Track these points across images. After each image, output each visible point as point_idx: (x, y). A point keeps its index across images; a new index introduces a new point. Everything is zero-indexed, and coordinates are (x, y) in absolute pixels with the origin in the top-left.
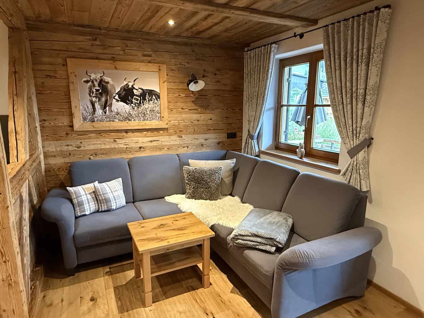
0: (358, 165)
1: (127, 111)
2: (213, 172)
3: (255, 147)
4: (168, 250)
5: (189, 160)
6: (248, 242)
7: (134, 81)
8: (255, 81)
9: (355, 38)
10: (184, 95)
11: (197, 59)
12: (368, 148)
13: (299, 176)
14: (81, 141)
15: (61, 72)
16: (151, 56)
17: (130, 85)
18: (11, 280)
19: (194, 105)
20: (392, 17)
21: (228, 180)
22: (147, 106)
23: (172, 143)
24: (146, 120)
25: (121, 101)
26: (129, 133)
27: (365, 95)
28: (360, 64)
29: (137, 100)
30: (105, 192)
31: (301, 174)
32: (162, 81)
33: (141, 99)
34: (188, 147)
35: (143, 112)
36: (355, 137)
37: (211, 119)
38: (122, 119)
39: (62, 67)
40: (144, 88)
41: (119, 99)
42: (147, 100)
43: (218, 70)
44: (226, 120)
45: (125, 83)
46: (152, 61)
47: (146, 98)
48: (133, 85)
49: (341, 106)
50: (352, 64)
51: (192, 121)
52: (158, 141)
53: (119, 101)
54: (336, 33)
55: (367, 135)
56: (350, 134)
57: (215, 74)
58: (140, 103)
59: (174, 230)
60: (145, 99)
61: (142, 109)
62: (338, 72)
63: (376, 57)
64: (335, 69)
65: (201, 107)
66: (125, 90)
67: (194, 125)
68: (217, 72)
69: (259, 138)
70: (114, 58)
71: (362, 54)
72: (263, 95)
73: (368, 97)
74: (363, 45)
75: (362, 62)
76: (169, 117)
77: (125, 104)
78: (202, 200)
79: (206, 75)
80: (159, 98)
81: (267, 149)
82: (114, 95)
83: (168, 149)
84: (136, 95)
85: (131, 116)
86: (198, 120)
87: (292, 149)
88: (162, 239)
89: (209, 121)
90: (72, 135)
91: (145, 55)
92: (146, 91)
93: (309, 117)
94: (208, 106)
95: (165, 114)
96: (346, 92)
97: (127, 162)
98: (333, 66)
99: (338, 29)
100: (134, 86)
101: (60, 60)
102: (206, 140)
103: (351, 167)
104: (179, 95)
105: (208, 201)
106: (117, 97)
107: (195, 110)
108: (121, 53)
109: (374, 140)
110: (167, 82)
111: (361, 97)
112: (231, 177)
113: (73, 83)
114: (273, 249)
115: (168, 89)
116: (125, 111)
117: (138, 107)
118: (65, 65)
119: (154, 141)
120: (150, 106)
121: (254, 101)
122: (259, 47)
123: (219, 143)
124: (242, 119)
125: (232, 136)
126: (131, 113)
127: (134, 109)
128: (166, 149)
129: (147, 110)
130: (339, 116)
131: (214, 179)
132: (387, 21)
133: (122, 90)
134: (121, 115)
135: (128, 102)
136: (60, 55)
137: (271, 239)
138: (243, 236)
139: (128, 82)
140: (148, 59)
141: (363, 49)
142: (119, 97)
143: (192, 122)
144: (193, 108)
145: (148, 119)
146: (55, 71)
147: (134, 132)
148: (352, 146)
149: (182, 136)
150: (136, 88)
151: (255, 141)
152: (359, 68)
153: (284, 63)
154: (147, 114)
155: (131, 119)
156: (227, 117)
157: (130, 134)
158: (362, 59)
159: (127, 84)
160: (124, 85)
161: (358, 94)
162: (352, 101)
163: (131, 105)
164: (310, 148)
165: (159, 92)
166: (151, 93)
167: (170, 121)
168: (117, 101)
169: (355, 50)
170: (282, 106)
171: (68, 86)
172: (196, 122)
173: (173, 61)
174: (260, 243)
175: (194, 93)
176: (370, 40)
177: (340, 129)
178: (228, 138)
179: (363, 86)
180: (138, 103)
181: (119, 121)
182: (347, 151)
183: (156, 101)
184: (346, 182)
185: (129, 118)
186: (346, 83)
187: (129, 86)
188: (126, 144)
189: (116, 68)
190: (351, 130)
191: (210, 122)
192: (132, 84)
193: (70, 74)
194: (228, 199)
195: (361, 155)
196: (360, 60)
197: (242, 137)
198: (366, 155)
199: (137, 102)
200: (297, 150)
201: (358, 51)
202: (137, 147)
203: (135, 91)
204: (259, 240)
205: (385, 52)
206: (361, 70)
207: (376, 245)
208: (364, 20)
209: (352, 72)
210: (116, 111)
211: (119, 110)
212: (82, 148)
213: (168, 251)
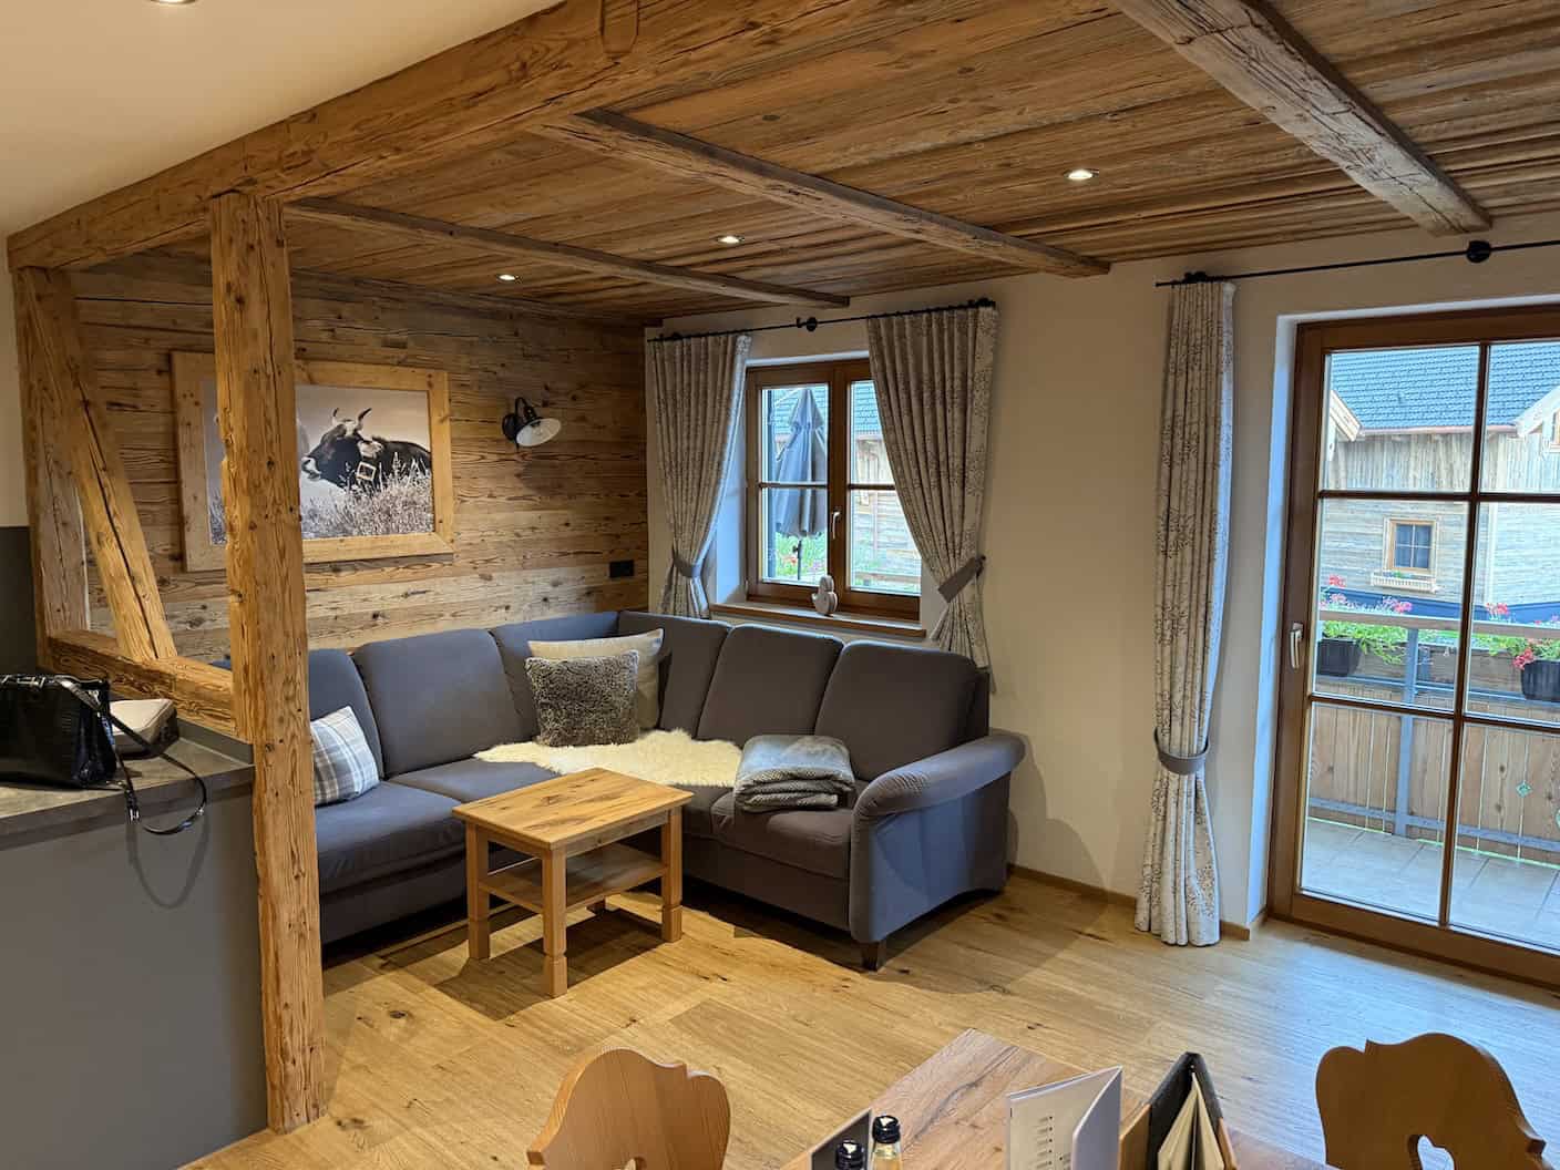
0: (963, 614)
1: (341, 505)
2: (613, 668)
3: (697, 598)
4: (600, 842)
5: (530, 642)
6: (779, 796)
7: (361, 417)
8: (689, 421)
9: (936, 356)
10: (495, 458)
11: (527, 357)
12: (978, 575)
13: (842, 653)
14: (203, 602)
15: (153, 391)
16: (404, 347)
17: (350, 427)
18: (305, 923)
19: (521, 485)
20: (998, 323)
21: (649, 689)
22: (398, 488)
23: (468, 596)
24: (394, 532)
25: (323, 477)
26: (343, 574)
27: (964, 469)
28: (949, 407)
29: (369, 472)
30: (333, 745)
31: (846, 646)
32: (436, 419)
33: (378, 468)
34: (507, 608)
35: (385, 509)
36: (951, 555)
37: (567, 524)
38: (325, 532)
39: (155, 377)
40: (388, 438)
41: (318, 472)
42: (396, 471)
43: (582, 386)
44: (606, 525)
45: (335, 423)
46: (409, 360)
47: (394, 466)
48: (355, 430)
49: (918, 492)
50: (933, 404)
51: (518, 530)
52: (424, 592)
53: (317, 475)
54: (896, 338)
55: (973, 552)
56: (942, 549)
57: (574, 398)
58: (376, 481)
59: (592, 801)
60: (389, 470)
61: (381, 498)
62: (906, 419)
63: (979, 398)
64: (900, 412)
65: (540, 489)
66: (333, 443)
67: (524, 541)
68: (579, 393)
69: (706, 573)
70: (304, 350)
71: (952, 387)
72: (717, 459)
73: (970, 475)
74: (952, 371)
75: (953, 403)
76: (456, 520)
77: (333, 486)
78: (597, 746)
79: (553, 399)
80: (430, 466)
81: (730, 599)
82: (306, 459)
83: (453, 615)
84: (367, 460)
85: (352, 521)
86: (533, 528)
87: (799, 596)
88: (581, 820)
89: (563, 528)
90: (177, 586)
91: (387, 344)
92: (393, 446)
93: (837, 514)
94: (560, 486)
95: (446, 510)
96: (926, 462)
97: (350, 659)
98: (894, 406)
99: (899, 329)
100: (360, 432)
101: (150, 358)
102: (555, 584)
103: (949, 619)
104: (483, 458)
105: (612, 746)
106: (311, 466)
107: (524, 498)
108: (325, 336)
109: (987, 561)
110: (451, 420)
111: (956, 474)
112: (655, 682)
113: (189, 424)
114: (834, 799)
115: (452, 440)
116: (333, 507)
117: (371, 495)
118: (167, 370)
119: (413, 593)
120: (404, 489)
121: (692, 473)
122: (700, 336)
123: (589, 594)
124: (646, 523)
125: (622, 569)
126: (352, 511)
127: (359, 498)
128: (447, 616)
129: (397, 502)
130: (917, 512)
131: (620, 686)
132: (992, 331)
133: (327, 445)
134: (321, 519)
135: (343, 479)
136: (151, 342)
137: (827, 778)
138: (764, 783)
139: (345, 421)
140: (398, 355)
141: (953, 379)
142: (317, 466)
143: (518, 535)
144: (520, 494)
145: (398, 528)
146: (134, 390)
147: (356, 570)
148: (948, 576)
149: (494, 575)
150: (366, 438)
151: (697, 580)
152: (949, 415)
153: (760, 379)
154: (396, 514)
155: (349, 529)
156: (607, 518)
157: (345, 576)
158: (953, 398)
159: (340, 427)
160: (332, 428)
161: (951, 466)
162: (939, 480)
163: (350, 489)
164: (845, 591)
165: (428, 449)
166: (407, 450)
167: (459, 534)
168: (313, 476)
169: (937, 379)
170: (762, 486)
171: (174, 437)
172: (529, 532)
173: (464, 361)
174: (804, 791)
175: (520, 450)
176: (964, 360)
177: (920, 539)
178: (613, 575)
179: (958, 452)
180: (370, 482)
181: (316, 536)
182: (938, 587)
183: (420, 476)
184: (946, 650)
185: (346, 526)
186: (925, 443)
187: (345, 432)
188: (334, 605)
189: (312, 381)
190: (943, 542)
191: (567, 532)
192: (355, 426)
193: (180, 400)
194: (657, 736)
195: (967, 592)
196: (948, 400)
197: (647, 572)
198: (975, 592)
199: (366, 478)
200: (814, 597)
201: (943, 380)
202: (367, 614)
203: (362, 447)
204: (801, 785)
205: (992, 388)
206: (953, 420)
207: (1017, 763)
208: (951, 322)
209: (934, 421)
210: (310, 506)
211: (319, 504)
212: (207, 625)
213: (600, 845)
